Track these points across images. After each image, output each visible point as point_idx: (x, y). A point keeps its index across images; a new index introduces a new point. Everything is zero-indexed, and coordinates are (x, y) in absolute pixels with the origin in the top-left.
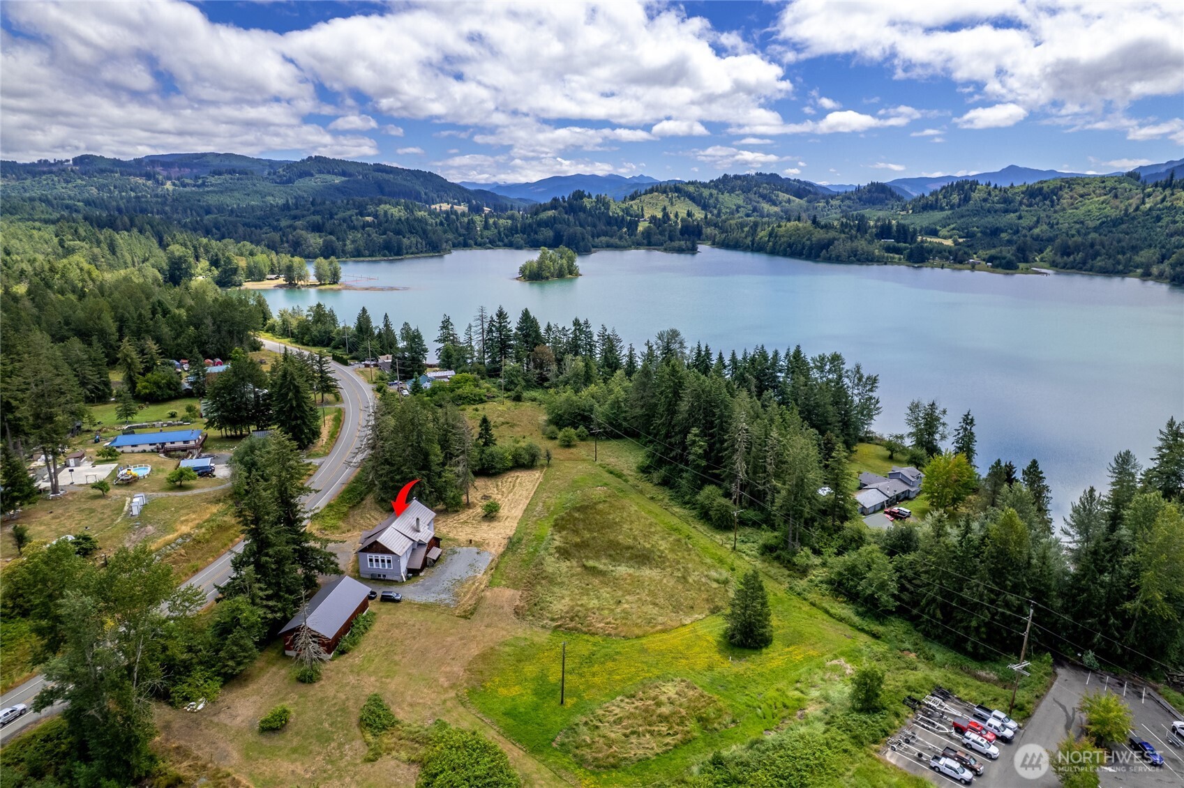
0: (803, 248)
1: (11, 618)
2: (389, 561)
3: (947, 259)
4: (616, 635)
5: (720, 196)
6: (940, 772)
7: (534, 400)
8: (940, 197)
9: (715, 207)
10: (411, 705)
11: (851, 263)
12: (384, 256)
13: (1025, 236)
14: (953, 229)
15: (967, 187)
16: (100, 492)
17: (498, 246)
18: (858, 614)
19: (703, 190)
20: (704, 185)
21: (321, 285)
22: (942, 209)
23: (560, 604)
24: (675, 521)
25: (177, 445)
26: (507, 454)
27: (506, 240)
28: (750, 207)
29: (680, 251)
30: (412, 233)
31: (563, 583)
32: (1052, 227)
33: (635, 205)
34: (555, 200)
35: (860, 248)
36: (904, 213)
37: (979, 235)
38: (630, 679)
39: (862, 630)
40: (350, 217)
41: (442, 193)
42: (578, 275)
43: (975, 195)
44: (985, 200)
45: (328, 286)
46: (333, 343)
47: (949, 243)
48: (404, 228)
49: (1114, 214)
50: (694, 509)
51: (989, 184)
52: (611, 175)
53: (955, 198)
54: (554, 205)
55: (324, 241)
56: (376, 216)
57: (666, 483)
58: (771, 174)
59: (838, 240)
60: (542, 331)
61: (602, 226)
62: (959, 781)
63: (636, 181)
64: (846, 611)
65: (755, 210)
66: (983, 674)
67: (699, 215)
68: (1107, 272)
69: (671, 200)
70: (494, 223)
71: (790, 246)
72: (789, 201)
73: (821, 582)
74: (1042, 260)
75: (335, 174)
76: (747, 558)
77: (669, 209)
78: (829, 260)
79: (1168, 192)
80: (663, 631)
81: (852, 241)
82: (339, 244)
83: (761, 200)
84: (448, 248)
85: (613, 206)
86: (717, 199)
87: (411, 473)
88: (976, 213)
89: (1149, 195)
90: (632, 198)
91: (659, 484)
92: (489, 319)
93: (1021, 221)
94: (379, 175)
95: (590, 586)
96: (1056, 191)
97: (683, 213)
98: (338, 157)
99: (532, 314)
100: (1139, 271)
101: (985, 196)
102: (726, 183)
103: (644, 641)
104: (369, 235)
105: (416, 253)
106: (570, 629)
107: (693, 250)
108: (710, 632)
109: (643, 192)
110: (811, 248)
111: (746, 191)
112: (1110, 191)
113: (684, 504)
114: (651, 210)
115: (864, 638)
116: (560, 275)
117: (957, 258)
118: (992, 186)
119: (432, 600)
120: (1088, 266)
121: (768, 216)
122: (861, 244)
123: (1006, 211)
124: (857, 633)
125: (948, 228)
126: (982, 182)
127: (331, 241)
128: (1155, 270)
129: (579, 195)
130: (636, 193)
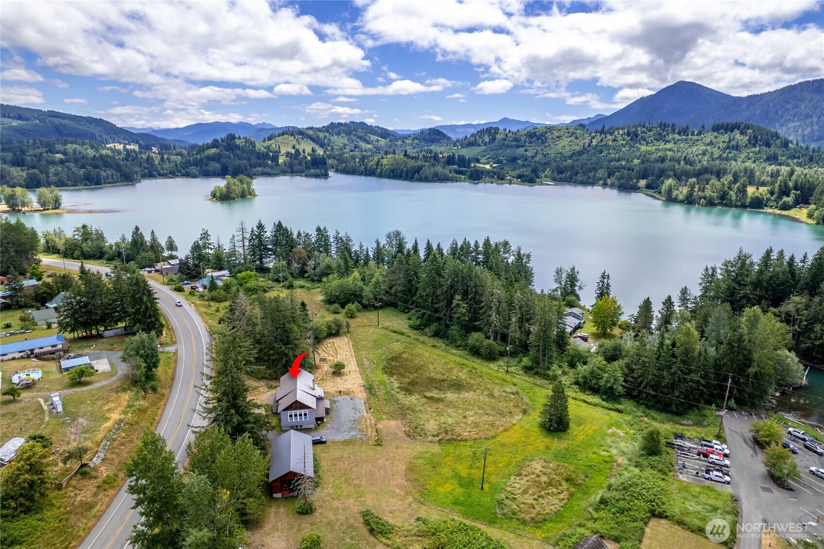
0: (402, 173)
1: (14, 517)
2: (305, 415)
3: (493, 177)
4: (480, 438)
5: (331, 137)
6: (712, 480)
7: (303, 287)
8: (478, 137)
9: (329, 145)
10: (391, 512)
11: (435, 181)
12: (86, 185)
13: (531, 162)
14: (489, 158)
15: (493, 131)
16: (11, 397)
17: (177, 176)
18: (603, 400)
19: (319, 133)
20: (319, 130)
21: (44, 210)
22: (479, 145)
23: (431, 426)
24: (458, 359)
25: (45, 350)
26: (323, 327)
27: (183, 171)
28: (352, 145)
29: (317, 176)
30: (106, 167)
31: (421, 410)
32: (545, 156)
33: (273, 144)
34: (216, 141)
35: (439, 172)
36: (456, 148)
37: (505, 161)
38: (509, 465)
39: (610, 409)
40: (41, 154)
41: (114, 136)
42: (255, 195)
43: (499, 136)
44: (505, 139)
45: (51, 211)
46: (106, 256)
47: (488, 167)
48: (100, 163)
49: (577, 148)
50: (465, 349)
51: (505, 130)
52: (241, 123)
53: (487, 139)
54: (215, 144)
55: (27, 174)
56: (65, 153)
57: (437, 334)
58: (361, 123)
59: (424, 166)
60: (295, 236)
61: (254, 160)
62: (724, 483)
63: (260, 127)
64: (596, 399)
65: (356, 147)
66: (685, 422)
67: (320, 152)
68: (584, 183)
69: (297, 140)
70: (168, 159)
71: (392, 171)
72: (377, 141)
73: (571, 384)
74: (546, 176)
75: (12, 118)
76: (518, 376)
77: (297, 147)
78: (420, 180)
79: (603, 136)
80: (505, 430)
81: (434, 167)
82: (42, 177)
83: (359, 140)
84: (138, 178)
85: (258, 145)
86: (329, 140)
87: (281, 348)
88: (500, 147)
89: (594, 138)
90: (270, 139)
91: (432, 336)
92: (250, 230)
93: (527, 153)
94: (57, 121)
95: (439, 410)
96: (544, 134)
97: (308, 150)
98: (10, 104)
99: (284, 225)
100: (601, 182)
101: (504, 137)
102: (334, 128)
103: (499, 439)
104: (70, 169)
105: (113, 182)
106: (449, 440)
107: (326, 176)
108: (532, 425)
109: (277, 134)
110: (407, 172)
111: (348, 133)
112: (572, 135)
113: (458, 347)
114: (286, 147)
115: (614, 414)
116: (243, 196)
117: (499, 177)
118: (508, 131)
119: (347, 437)
120: (574, 180)
121: (366, 151)
122: (439, 169)
123: (518, 147)
124: (608, 411)
125: (485, 158)
126: (501, 128)
127: (35, 174)
128: (609, 181)
129: (232, 137)
130: (272, 135)
